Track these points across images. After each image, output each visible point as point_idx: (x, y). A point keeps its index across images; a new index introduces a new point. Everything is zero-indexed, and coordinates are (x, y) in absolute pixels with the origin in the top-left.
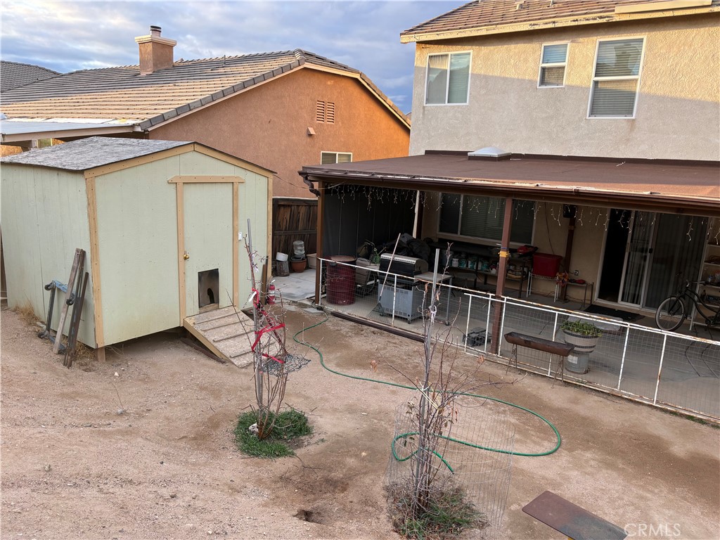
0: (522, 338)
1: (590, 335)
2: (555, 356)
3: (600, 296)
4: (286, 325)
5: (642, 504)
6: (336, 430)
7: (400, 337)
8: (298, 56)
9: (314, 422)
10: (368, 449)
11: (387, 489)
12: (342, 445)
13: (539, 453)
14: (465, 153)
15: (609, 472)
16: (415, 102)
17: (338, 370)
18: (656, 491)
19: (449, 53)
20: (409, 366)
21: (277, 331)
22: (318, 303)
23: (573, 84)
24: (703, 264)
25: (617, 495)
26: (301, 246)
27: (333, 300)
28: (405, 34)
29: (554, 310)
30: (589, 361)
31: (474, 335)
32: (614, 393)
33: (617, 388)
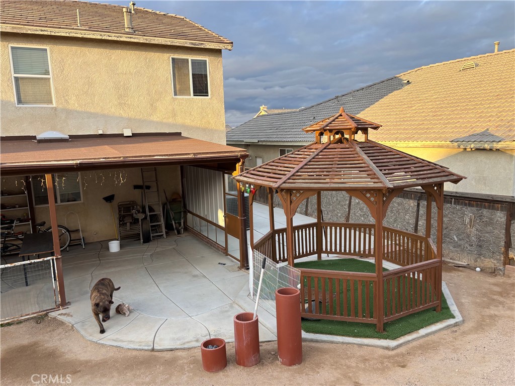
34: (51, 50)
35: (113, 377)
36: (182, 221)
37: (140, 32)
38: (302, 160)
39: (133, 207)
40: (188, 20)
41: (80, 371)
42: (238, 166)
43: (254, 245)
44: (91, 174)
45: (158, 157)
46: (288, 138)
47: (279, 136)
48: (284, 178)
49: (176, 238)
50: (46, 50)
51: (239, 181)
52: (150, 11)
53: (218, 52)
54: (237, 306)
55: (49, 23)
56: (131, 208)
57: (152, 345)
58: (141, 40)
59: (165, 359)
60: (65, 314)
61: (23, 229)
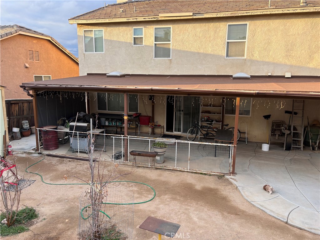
0: (137, 152)
1: (163, 147)
2: (151, 158)
3: (167, 131)
4: (17, 165)
5: (187, 212)
6: (51, 212)
7: (83, 161)
8: (15, 28)
9: (39, 211)
10: (69, 218)
11: (79, 234)
12: (56, 219)
13: (147, 201)
14: (105, 74)
15: (174, 202)
16: (80, 51)
17: (52, 182)
18: (192, 205)
19: (93, 30)
20: (88, 174)
21: (12, 169)
22: (38, 151)
23: (147, 44)
24: (200, 114)
25: (178, 210)
26: (27, 123)
27: (47, 148)
28: (71, 20)
29: (148, 139)
30: (164, 157)
31: (117, 155)
32: (174, 169)
33: (175, 167)
34: (250, 24)
35: (258, 228)
37: (312, 5)
39: (283, 125)
41: (239, 215)
44: (261, 100)
49: (310, 152)
50: (246, 24)
55: (252, 8)
56: (281, 125)
57: (287, 219)
58: (312, 10)
59: (295, 233)
60: (233, 179)
61: (217, 126)
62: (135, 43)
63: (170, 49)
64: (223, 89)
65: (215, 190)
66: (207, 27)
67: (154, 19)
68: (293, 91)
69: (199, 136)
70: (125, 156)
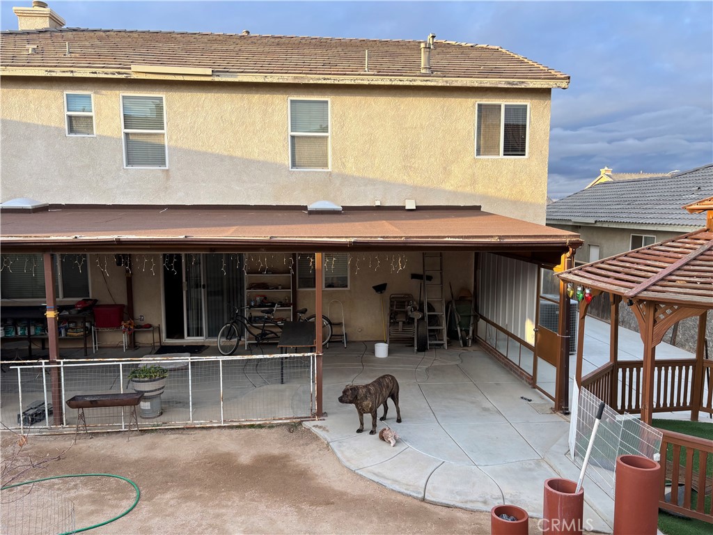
0: (88, 399)
1: (157, 378)
2: (127, 408)
3: (168, 336)
5: (218, 522)
13: (118, 515)
15: (187, 504)
18: (230, 503)
23: (105, 134)
24: (246, 291)
25: (196, 523)
29: (118, 361)
30: (162, 402)
31: (31, 412)
32: (188, 426)
33: (189, 420)
34: (332, 102)
35: (371, 522)
36: (471, 329)
37: (439, 73)
38: (680, 255)
39: (409, 302)
40: (504, 50)
41: (333, 503)
42: (564, 258)
43: (582, 380)
44: (363, 256)
45: (450, 239)
46: (648, 219)
47: (632, 215)
48: (646, 283)
49: (460, 351)
50: (327, 102)
51: (566, 281)
52: (453, 43)
53: (546, 92)
54: (547, 466)
55: (333, 70)
56: (406, 303)
57: (423, 493)
58: (440, 82)
59: (439, 517)
60: (320, 427)
61: (283, 315)
62: (71, 130)
63: (164, 146)
64: (286, 237)
65: (283, 458)
66: (246, 102)
67: (120, 76)
68: (417, 237)
69: (245, 341)
70: (56, 412)
